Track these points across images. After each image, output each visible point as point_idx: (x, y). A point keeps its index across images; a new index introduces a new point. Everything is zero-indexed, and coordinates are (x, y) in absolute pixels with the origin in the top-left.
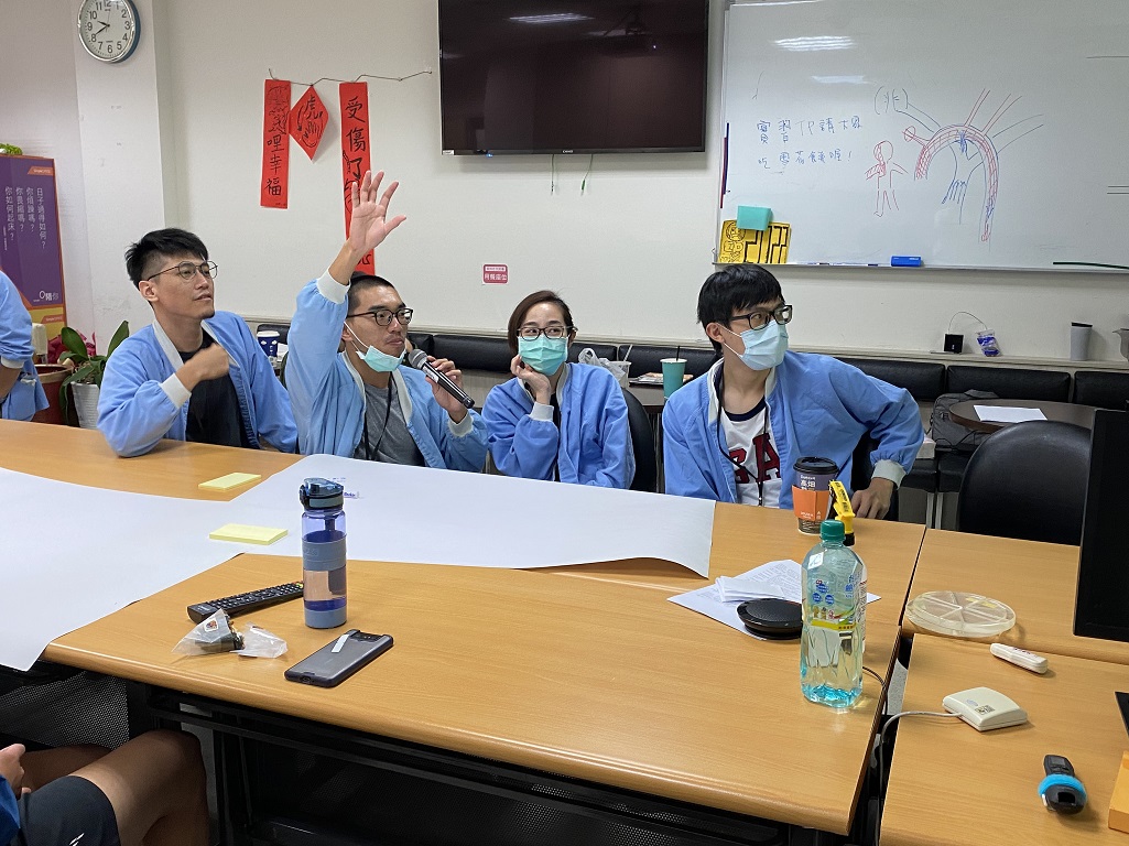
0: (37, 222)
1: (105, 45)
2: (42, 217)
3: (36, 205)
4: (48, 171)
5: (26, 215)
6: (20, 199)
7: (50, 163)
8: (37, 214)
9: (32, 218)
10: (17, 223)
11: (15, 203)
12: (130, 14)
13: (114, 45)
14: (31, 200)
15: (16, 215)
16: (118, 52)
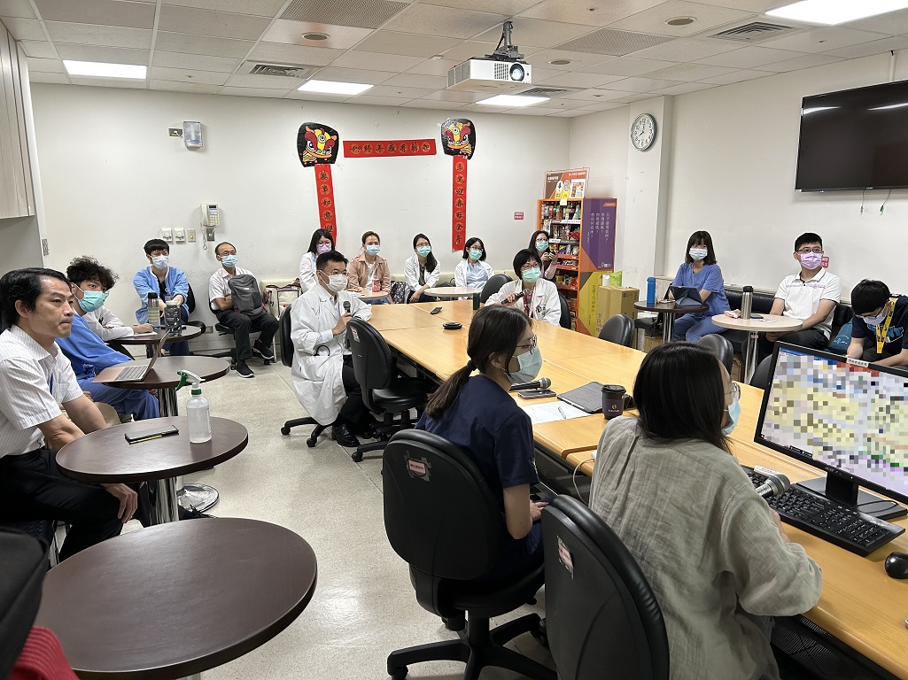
1: (640, 143)
3: (605, 221)
5: (600, 226)
6: (597, 219)
7: (615, 201)
8: (605, 226)
9: (602, 227)
10: (595, 230)
11: (595, 221)
12: (651, 122)
13: (644, 142)
14: (603, 219)
15: (595, 225)
16: (646, 145)
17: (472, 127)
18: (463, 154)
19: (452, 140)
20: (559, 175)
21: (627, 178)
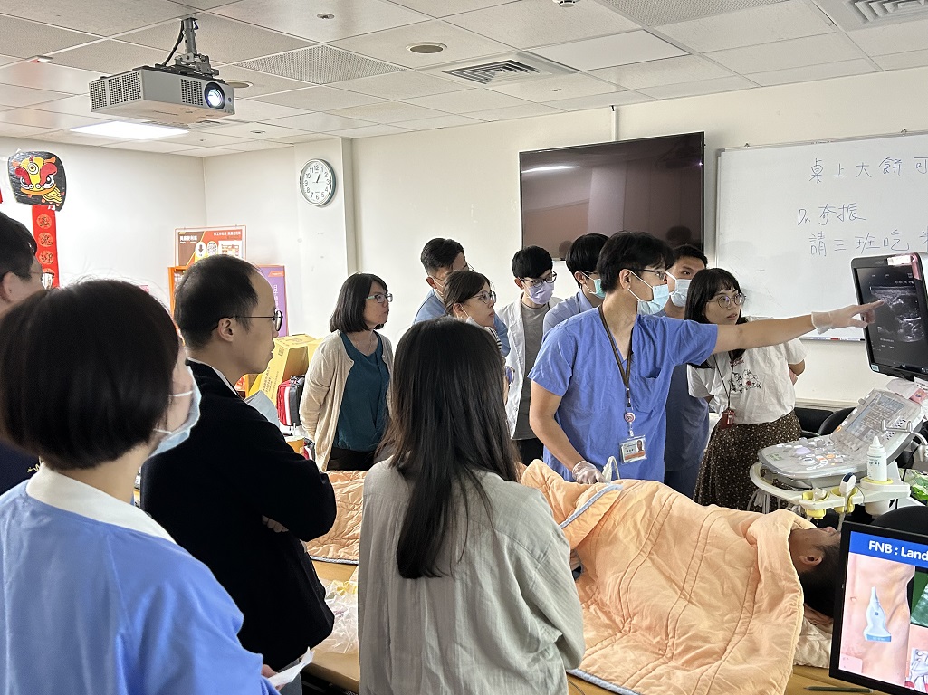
1: (314, 195)
4: (281, 274)
7: (283, 269)
13: (320, 195)
16: (322, 199)
17: (59, 163)
18: (47, 203)
19: (29, 182)
20: (199, 234)
21: (300, 241)
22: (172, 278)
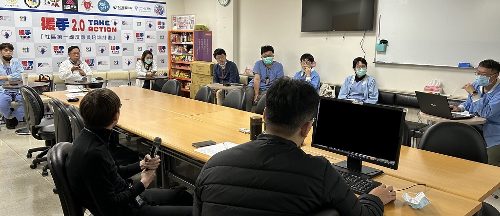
0: (206, 48)
2: (208, 47)
4: (210, 35)
7: (211, 33)
8: (206, 46)
11: (201, 43)
14: (205, 42)
15: (201, 46)
16: (225, 3)
21: (217, 20)
22: (170, 35)
